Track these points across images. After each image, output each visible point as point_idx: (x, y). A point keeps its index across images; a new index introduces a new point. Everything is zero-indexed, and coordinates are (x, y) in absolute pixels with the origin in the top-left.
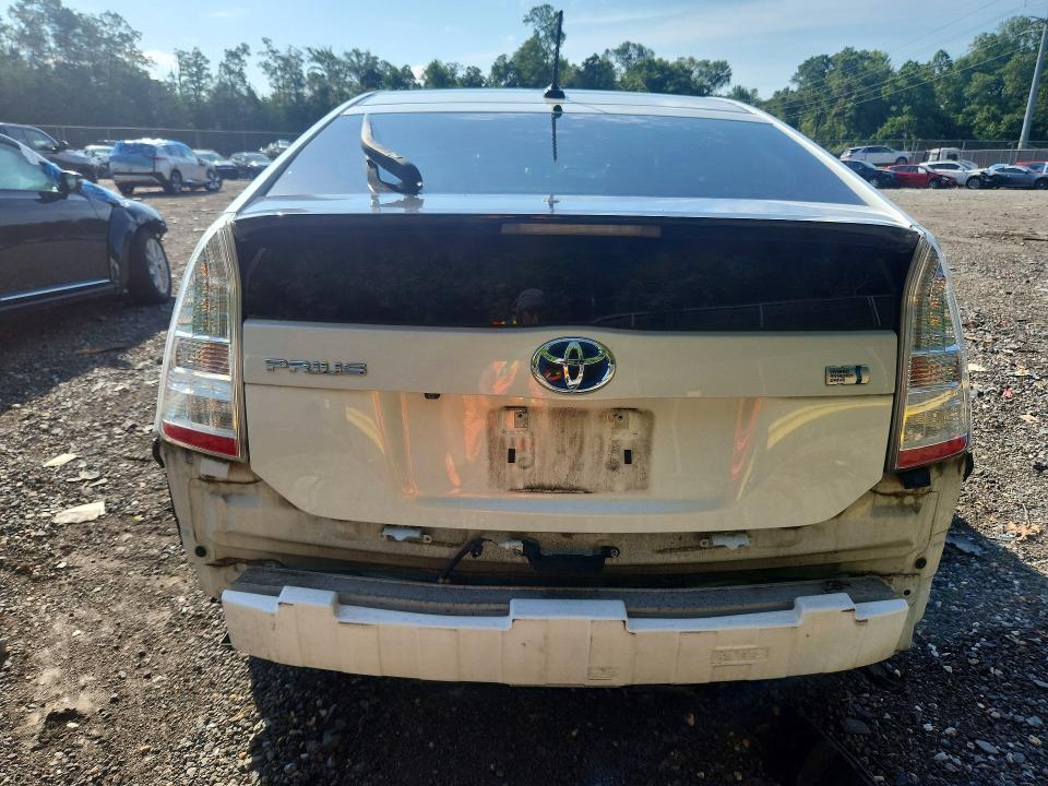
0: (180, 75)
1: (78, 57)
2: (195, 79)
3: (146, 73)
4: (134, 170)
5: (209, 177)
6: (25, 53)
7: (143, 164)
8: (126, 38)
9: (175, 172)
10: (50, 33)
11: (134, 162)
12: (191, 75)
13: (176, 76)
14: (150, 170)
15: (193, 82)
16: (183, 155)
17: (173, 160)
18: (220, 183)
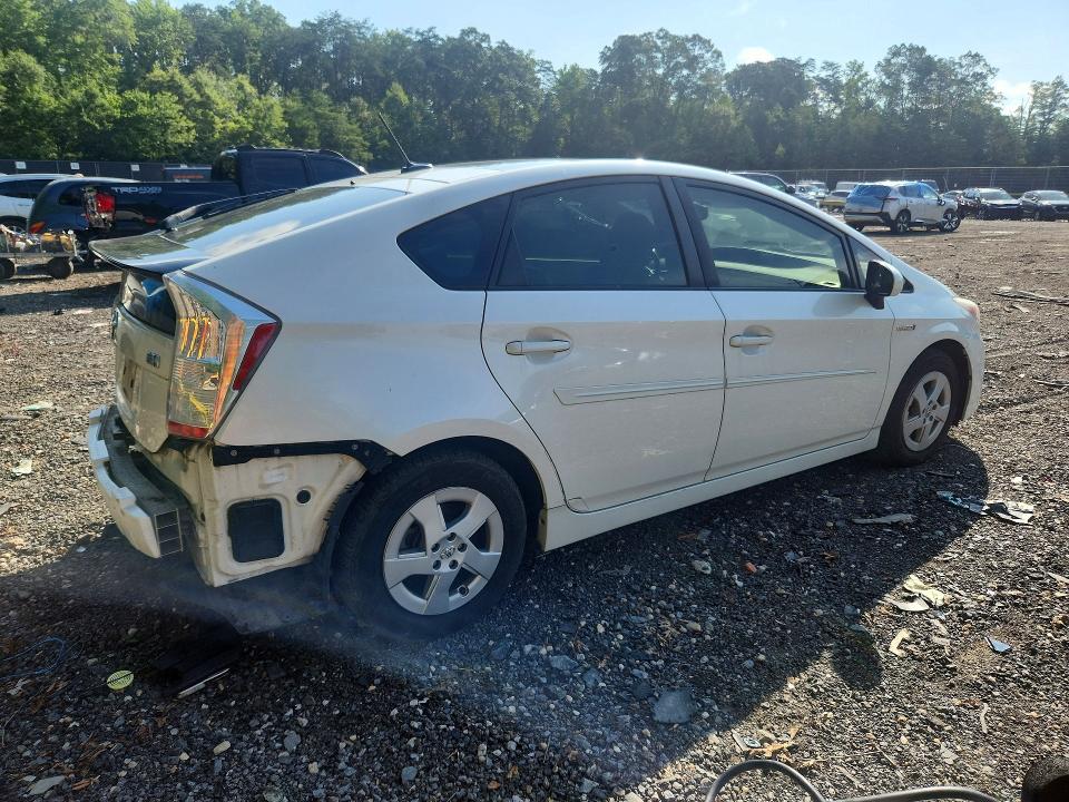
0: (1032, 108)
1: (927, 100)
2: (1047, 110)
3: (997, 110)
4: (864, 211)
5: (946, 217)
6: (881, 103)
7: (872, 204)
8: (979, 77)
9: (905, 212)
10: (907, 81)
11: (865, 203)
12: (1044, 107)
13: (1027, 110)
14: (878, 210)
15: (1043, 114)
16: (920, 196)
17: (903, 201)
18: (958, 223)
